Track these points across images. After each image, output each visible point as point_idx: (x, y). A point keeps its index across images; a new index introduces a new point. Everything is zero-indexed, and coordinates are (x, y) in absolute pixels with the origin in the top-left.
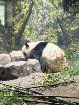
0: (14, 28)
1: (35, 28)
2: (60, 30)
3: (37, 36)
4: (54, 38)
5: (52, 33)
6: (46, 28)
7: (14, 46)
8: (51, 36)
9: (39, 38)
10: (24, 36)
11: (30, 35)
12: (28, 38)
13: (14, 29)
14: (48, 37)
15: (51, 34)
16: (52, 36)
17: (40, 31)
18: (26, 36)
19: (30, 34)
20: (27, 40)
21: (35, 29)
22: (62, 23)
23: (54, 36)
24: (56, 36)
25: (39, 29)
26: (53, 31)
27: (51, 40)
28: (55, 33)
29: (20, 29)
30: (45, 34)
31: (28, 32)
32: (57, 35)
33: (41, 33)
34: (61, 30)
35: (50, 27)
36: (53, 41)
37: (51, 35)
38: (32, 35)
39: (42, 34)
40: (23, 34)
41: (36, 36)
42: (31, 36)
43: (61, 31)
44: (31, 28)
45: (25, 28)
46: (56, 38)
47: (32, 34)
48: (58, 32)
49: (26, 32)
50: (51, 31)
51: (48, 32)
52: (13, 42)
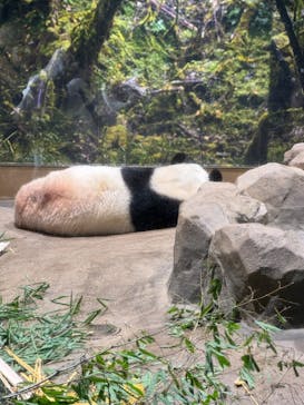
0: (51, 25)
1: (163, 27)
2: (282, 39)
3: (173, 68)
4: (253, 76)
5: (246, 54)
6: (216, 30)
7: (47, 112)
8: (238, 65)
9: (182, 76)
10: (103, 67)
11: (136, 61)
12: (127, 73)
13: (51, 29)
14: (226, 69)
15: (241, 58)
16: (245, 66)
17: (187, 43)
18: (114, 66)
19: (138, 56)
20: (118, 83)
21: (162, 32)
22: (294, 10)
23: (254, 66)
24: (266, 67)
25: (184, 35)
26: (251, 44)
27: (239, 84)
28: (258, 54)
29: (82, 32)
30: (212, 57)
31: (128, 49)
32: (266, 61)
33: (190, 50)
34: (287, 38)
35: (235, 25)
36: (249, 89)
37: (242, 63)
38: (146, 63)
39: (198, 57)
40: (101, 54)
41: (165, 67)
42: (143, 65)
43: (288, 42)
44: (142, 27)
45: (111, 26)
46: (264, 76)
47: (145, 57)
48: (272, 47)
49: (116, 48)
50: (238, 44)
51: (226, 49)
52: (43, 95)
